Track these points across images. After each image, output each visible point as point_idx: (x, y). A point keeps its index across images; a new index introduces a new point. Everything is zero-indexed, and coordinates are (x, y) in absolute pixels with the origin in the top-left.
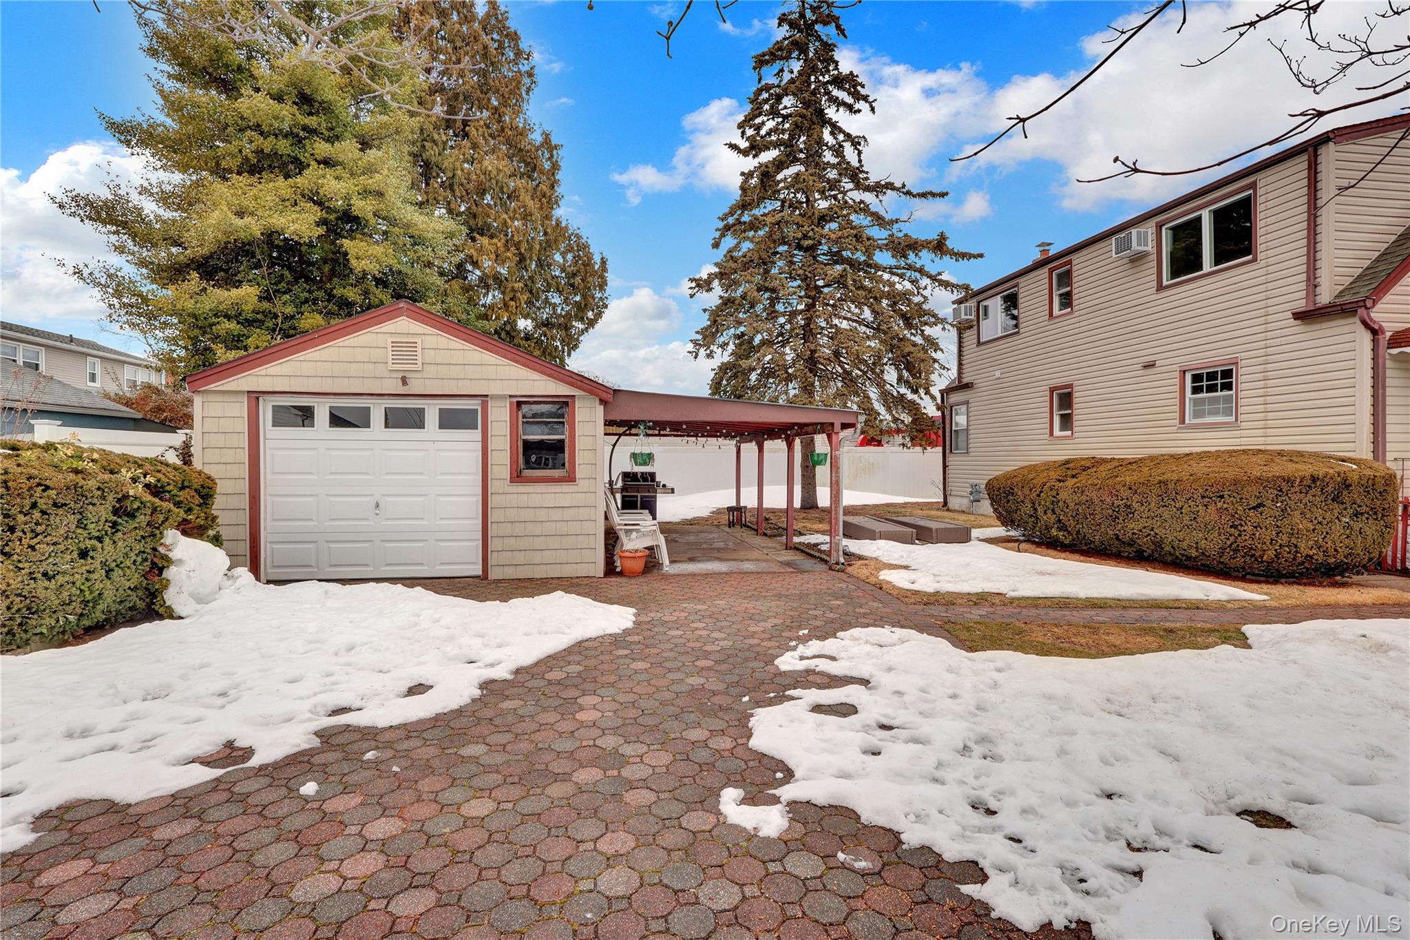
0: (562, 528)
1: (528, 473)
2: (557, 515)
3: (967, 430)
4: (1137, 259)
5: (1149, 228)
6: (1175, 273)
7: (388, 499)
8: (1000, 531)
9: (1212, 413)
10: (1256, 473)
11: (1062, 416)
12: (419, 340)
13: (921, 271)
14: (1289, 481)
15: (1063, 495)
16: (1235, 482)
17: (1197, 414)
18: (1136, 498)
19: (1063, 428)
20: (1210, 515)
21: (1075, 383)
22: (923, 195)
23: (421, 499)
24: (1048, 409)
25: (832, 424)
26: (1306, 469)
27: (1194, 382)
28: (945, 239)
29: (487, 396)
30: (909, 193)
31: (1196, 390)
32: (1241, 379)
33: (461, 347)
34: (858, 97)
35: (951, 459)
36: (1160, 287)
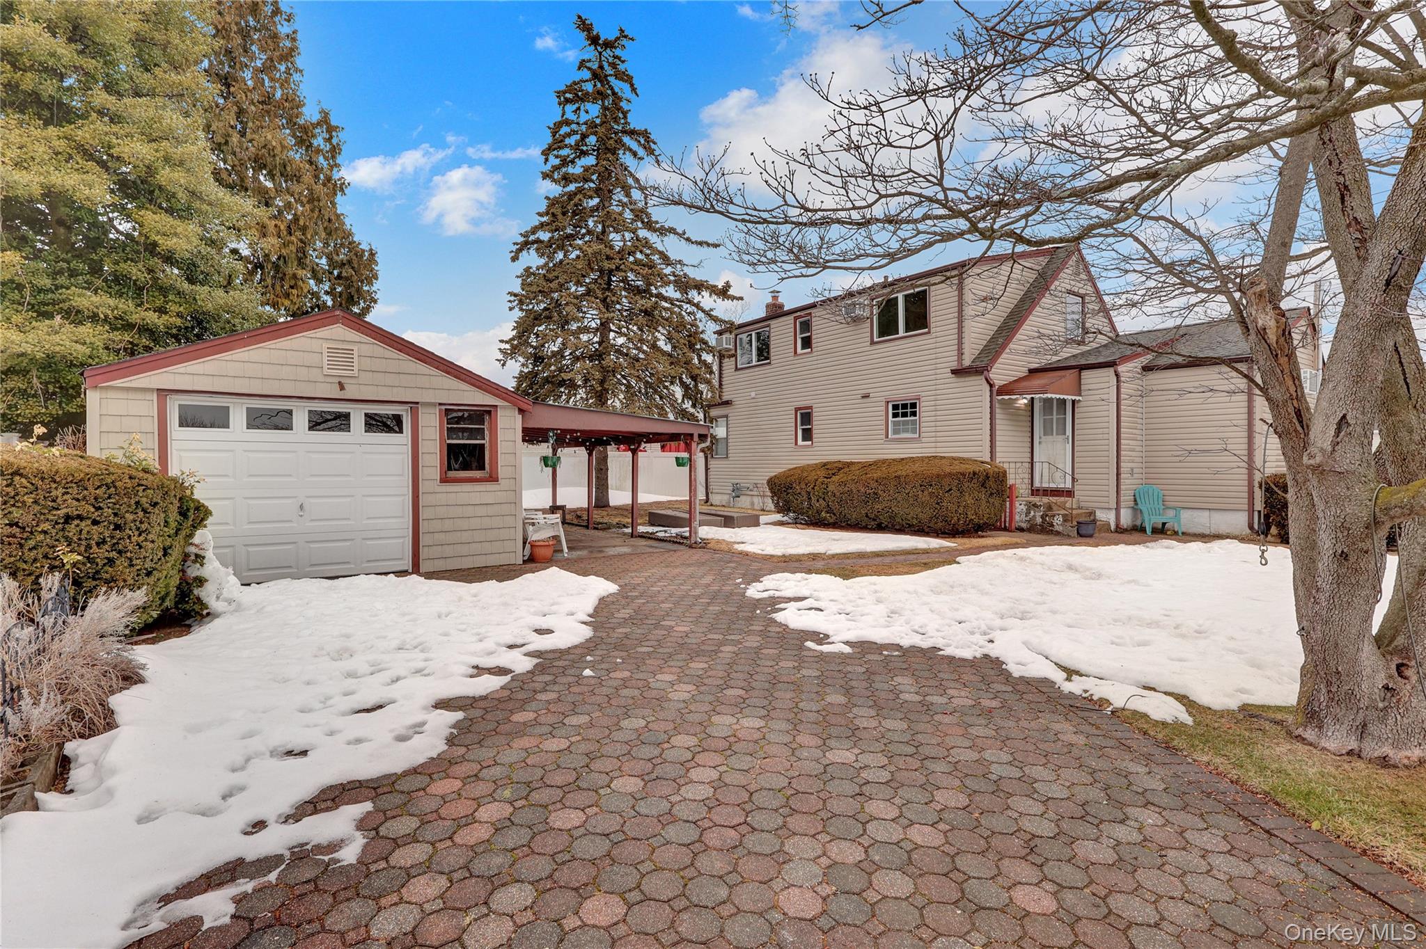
0: (487, 522)
1: (452, 474)
2: (481, 511)
3: (727, 438)
4: (857, 320)
5: (864, 300)
6: (881, 334)
7: (312, 500)
8: (778, 517)
9: (906, 431)
10: (948, 470)
11: (803, 430)
12: (355, 348)
13: (697, 306)
14: (963, 474)
15: (831, 488)
16: (938, 476)
17: (895, 432)
18: (881, 487)
19: (804, 439)
20: (924, 497)
21: (814, 406)
22: (701, 243)
23: (348, 499)
24: (793, 424)
25: (692, 435)
26: (970, 468)
27: (893, 409)
28: (729, 287)
29: (417, 403)
30: (688, 239)
31: (895, 415)
32: (922, 409)
33: (396, 356)
34: (651, 152)
35: (712, 463)
36: (873, 343)
